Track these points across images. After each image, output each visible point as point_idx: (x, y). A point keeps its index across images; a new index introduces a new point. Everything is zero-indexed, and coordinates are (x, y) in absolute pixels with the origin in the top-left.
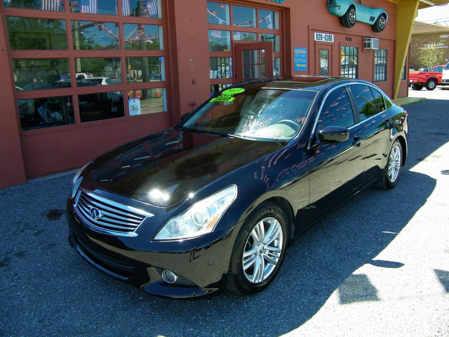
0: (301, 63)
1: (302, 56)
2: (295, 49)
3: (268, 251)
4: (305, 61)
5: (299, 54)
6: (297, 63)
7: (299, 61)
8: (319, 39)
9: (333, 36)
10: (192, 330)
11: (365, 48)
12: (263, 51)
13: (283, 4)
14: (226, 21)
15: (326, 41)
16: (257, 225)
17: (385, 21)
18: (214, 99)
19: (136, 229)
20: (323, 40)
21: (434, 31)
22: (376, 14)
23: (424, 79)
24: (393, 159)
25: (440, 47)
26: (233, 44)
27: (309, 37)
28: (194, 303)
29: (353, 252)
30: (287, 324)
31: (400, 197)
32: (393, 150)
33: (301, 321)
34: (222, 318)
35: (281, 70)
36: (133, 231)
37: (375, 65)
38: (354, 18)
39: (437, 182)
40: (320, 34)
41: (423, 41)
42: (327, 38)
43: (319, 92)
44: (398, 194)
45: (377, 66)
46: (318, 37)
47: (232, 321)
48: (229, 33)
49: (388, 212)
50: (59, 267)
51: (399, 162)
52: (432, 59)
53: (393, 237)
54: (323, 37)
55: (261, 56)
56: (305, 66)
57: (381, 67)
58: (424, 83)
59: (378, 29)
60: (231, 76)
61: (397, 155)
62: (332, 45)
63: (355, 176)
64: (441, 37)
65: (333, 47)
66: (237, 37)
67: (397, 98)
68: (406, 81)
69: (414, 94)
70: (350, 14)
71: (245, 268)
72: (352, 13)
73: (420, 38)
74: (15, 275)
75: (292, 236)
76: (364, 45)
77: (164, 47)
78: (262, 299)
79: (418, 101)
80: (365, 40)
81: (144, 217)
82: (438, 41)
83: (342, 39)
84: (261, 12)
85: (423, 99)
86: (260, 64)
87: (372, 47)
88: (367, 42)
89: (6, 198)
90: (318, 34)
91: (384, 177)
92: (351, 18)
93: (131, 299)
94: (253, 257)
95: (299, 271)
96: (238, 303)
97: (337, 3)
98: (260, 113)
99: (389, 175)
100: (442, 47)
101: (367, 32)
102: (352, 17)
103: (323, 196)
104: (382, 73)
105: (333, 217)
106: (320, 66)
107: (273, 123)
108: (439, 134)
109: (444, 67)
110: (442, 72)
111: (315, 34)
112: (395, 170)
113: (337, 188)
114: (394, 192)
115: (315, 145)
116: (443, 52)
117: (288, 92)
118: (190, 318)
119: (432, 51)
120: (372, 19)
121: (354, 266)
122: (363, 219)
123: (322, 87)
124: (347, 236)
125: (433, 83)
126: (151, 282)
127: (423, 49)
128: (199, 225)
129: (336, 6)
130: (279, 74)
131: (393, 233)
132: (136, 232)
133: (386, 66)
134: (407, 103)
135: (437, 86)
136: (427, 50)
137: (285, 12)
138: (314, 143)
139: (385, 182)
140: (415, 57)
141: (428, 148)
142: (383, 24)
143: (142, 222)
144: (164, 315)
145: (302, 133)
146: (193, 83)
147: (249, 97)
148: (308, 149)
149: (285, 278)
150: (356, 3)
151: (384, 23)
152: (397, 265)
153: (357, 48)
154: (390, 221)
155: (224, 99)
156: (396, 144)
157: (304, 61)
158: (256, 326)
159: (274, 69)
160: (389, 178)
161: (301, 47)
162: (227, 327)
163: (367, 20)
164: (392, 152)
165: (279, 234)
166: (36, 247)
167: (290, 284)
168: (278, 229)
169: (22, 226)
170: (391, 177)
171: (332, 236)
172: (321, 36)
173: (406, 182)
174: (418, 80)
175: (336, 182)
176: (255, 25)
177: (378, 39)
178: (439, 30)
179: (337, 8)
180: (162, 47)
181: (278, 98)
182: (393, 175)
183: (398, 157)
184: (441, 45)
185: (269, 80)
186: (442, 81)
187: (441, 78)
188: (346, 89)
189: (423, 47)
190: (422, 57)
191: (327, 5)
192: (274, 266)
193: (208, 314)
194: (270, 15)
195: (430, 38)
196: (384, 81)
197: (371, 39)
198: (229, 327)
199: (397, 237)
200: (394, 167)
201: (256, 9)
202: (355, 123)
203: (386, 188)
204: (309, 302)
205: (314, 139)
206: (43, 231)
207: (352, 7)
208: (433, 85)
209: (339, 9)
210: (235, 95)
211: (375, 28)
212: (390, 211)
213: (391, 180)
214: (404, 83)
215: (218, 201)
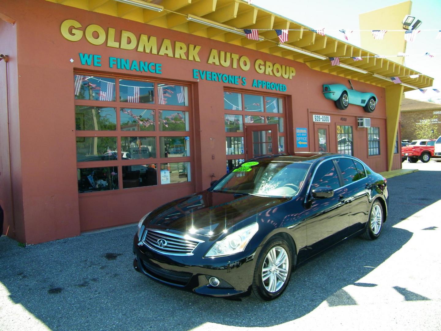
0: (302, 141)
1: (303, 135)
2: (297, 129)
3: (279, 271)
4: (306, 139)
5: (300, 133)
6: (299, 141)
7: (300, 140)
8: (317, 120)
9: (329, 117)
10: (229, 319)
11: (359, 127)
12: (270, 131)
13: (286, 92)
14: (238, 107)
15: (324, 121)
16: (271, 251)
17: (375, 103)
18: (236, 170)
19: (192, 251)
20: (321, 121)
21: (427, 107)
22: (367, 97)
23: (418, 152)
24: (374, 215)
25: (435, 123)
26: (245, 126)
27: (309, 119)
28: (228, 306)
29: (341, 278)
30: (293, 316)
31: (381, 245)
32: (374, 208)
33: (302, 314)
34: (249, 313)
35: (285, 147)
36: (190, 252)
37: (369, 141)
38: (347, 102)
39: (413, 234)
40: (318, 116)
41: (418, 117)
42: (324, 119)
43: (312, 164)
44: (380, 243)
45: (371, 142)
46: (317, 118)
47: (256, 315)
48: (241, 116)
49: (370, 255)
50: (126, 287)
51: (381, 218)
52: (427, 134)
53: (372, 269)
54: (321, 119)
55: (268, 136)
56: (306, 143)
57: (374, 143)
58: (419, 156)
59: (368, 109)
60: (243, 152)
61: (377, 212)
62: (328, 125)
63: (345, 228)
64: (435, 113)
65: (330, 126)
66: (248, 120)
67: (392, 170)
68: (399, 154)
69: (407, 166)
70: (344, 98)
71: (264, 279)
72: (345, 97)
73: (415, 114)
74: (96, 291)
75: (295, 263)
76: (358, 124)
77: (190, 129)
78: (275, 304)
79: (410, 172)
80: (359, 120)
81: (197, 243)
82: (432, 117)
83: (338, 119)
84: (268, 99)
85: (415, 170)
86: (267, 142)
87: (365, 126)
88: (360, 121)
89: (68, 245)
90: (316, 115)
91: (367, 229)
92: (344, 102)
93: (184, 304)
94: (268, 273)
95: (301, 289)
96: (258, 306)
97: (331, 90)
98: (270, 179)
99: (372, 228)
100: (436, 122)
101: (360, 113)
102: (345, 100)
103: (317, 241)
104: (376, 148)
105: (327, 258)
106: (319, 143)
107: (280, 186)
108: (423, 199)
109: (435, 141)
110: (434, 146)
111: (314, 116)
112: (378, 224)
113: (329, 235)
114: (376, 242)
115: (310, 201)
116: (437, 127)
117: (291, 164)
118: (227, 314)
119: (427, 127)
120: (363, 101)
121: (341, 286)
122: (350, 259)
123: (315, 161)
124: (337, 270)
125: (427, 156)
126: (200, 286)
127: (418, 125)
128: (234, 247)
129: (330, 92)
130: (283, 151)
131: (372, 267)
132: (192, 253)
133: (379, 142)
134: (400, 174)
135: (431, 159)
136: (422, 126)
137: (287, 99)
138: (309, 199)
139: (368, 233)
140: (412, 132)
141: (411, 210)
142: (374, 106)
143: (196, 246)
144: (208, 313)
145: (301, 191)
146: (213, 159)
147: (261, 168)
148: (305, 202)
149: (291, 293)
150: (348, 89)
151: (374, 104)
152: (373, 285)
153: (352, 127)
154: (371, 260)
155: (244, 170)
156: (375, 203)
157: (304, 139)
158: (272, 317)
159: (279, 146)
160: (372, 231)
161: (301, 127)
162: (252, 317)
163: (359, 103)
164: (373, 209)
165: (286, 260)
166: (105, 275)
167: (295, 296)
168: (285, 256)
169: (88, 263)
170: (374, 229)
171: (326, 269)
172: (319, 118)
173: (389, 235)
174: (413, 153)
175: (328, 231)
176: (262, 109)
177: (370, 119)
178: (432, 107)
179: (332, 94)
180: (187, 129)
181: (284, 169)
182: (376, 229)
183: (380, 214)
184: (435, 120)
185: (276, 156)
186: (435, 154)
187: (433, 151)
188: (333, 161)
189: (419, 122)
190: (417, 132)
191: (323, 91)
192: (283, 283)
193: (239, 311)
194: (275, 101)
195: (424, 114)
196: (378, 155)
197: (363, 118)
198: (254, 318)
199: (375, 270)
200: (377, 222)
201: (264, 97)
202: (340, 186)
203: (370, 238)
204: (308, 305)
205: (309, 196)
206: (105, 266)
207: (345, 92)
208: (427, 157)
209: (333, 94)
210: (252, 167)
211: (366, 109)
212: (372, 254)
213: (374, 232)
214: (397, 156)
215: (247, 232)
